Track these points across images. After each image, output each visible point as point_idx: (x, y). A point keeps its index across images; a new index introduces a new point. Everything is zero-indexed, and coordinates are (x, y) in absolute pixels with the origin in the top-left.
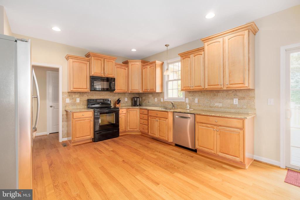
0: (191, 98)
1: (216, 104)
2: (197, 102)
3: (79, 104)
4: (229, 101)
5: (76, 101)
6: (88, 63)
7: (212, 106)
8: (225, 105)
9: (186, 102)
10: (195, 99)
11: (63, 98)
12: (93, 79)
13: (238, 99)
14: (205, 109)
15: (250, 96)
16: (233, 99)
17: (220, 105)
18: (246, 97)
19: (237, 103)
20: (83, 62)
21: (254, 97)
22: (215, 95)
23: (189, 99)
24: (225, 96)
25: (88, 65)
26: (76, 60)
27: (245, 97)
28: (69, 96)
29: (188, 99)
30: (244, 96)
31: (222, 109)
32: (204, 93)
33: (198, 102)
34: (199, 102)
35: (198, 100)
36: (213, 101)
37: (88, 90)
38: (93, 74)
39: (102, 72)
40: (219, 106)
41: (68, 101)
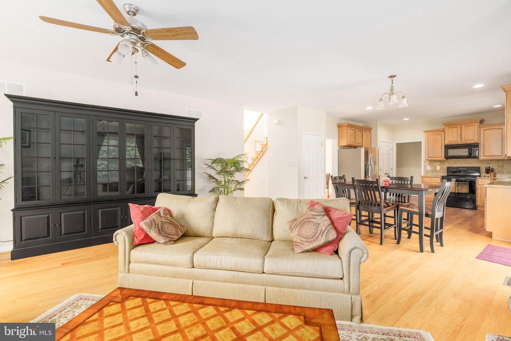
3: (439, 171)
5: (436, 168)
6: (443, 133)
11: (424, 166)
12: (448, 147)
20: (438, 133)
25: (443, 135)
26: (430, 134)
28: (430, 164)
37: (443, 158)
38: (447, 143)
39: (459, 139)
41: (429, 168)
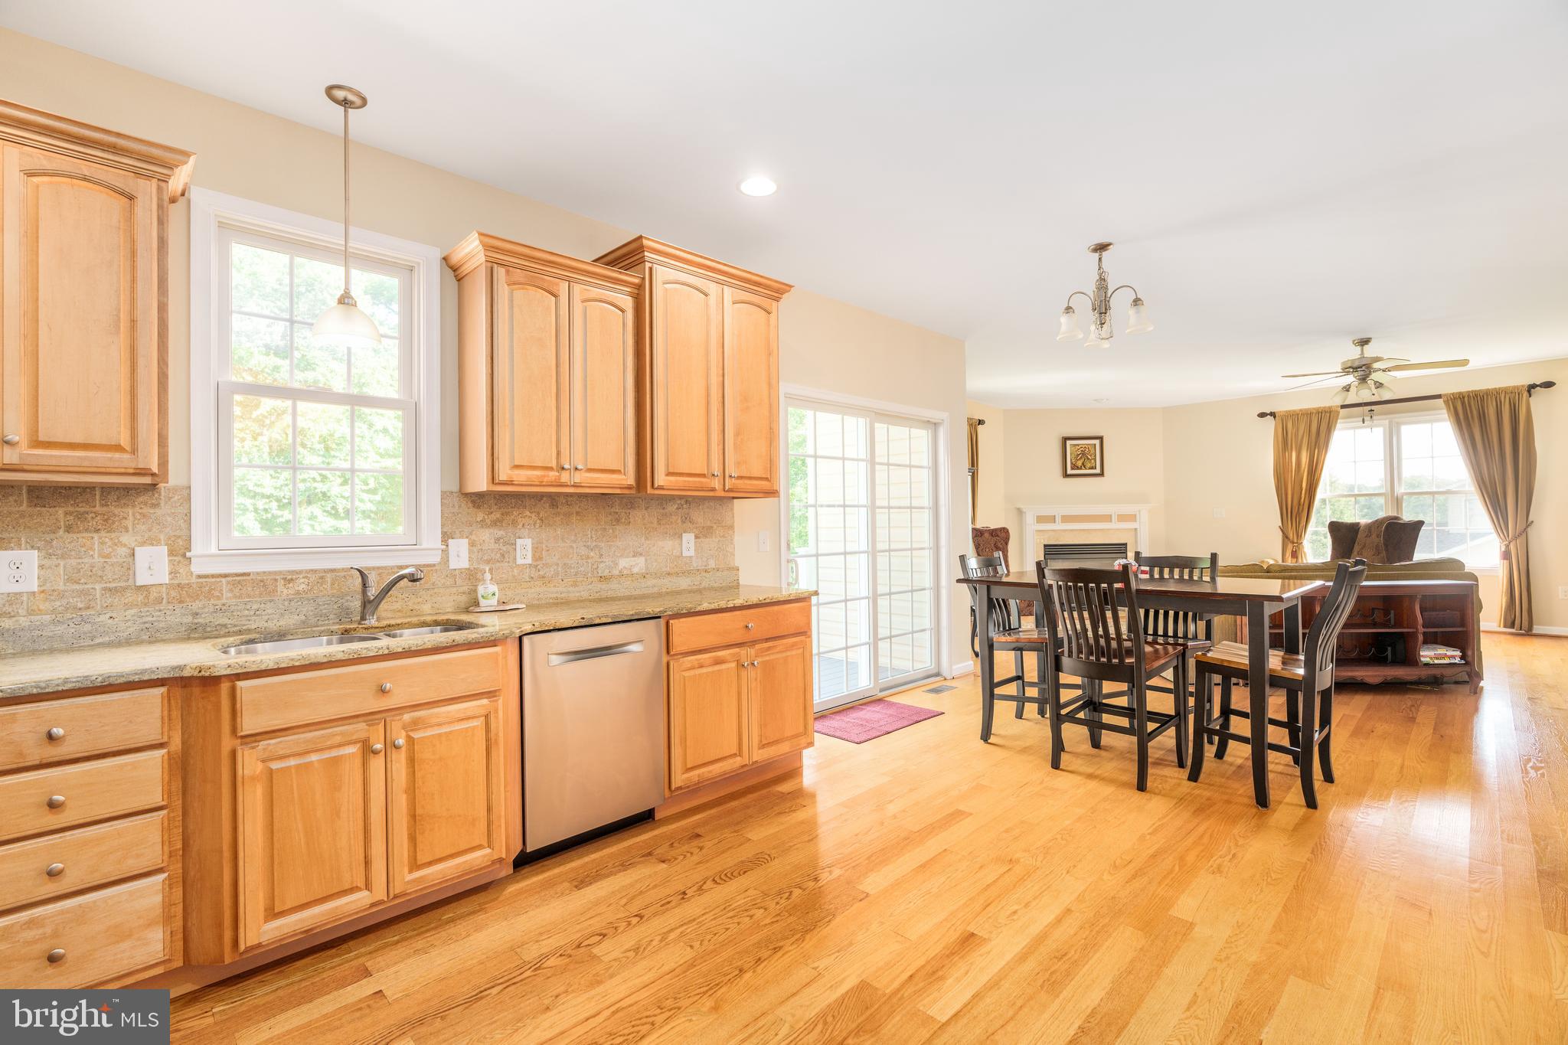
0: (486, 535)
1: (624, 563)
2: (529, 560)
4: (667, 545)
7: (606, 573)
8: (655, 564)
9: (454, 564)
10: (519, 541)
13: (696, 537)
14: (574, 593)
15: (724, 524)
16: (681, 537)
17: (638, 565)
18: (715, 527)
19: (692, 553)
21: (732, 527)
22: (618, 521)
23: (472, 544)
24: (655, 525)
27: (712, 527)
29: (465, 542)
30: (709, 524)
31: (651, 582)
32: (565, 509)
33: (537, 557)
34: (541, 558)
35: (535, 549)
36: (610, 546)
40: (635, 570)
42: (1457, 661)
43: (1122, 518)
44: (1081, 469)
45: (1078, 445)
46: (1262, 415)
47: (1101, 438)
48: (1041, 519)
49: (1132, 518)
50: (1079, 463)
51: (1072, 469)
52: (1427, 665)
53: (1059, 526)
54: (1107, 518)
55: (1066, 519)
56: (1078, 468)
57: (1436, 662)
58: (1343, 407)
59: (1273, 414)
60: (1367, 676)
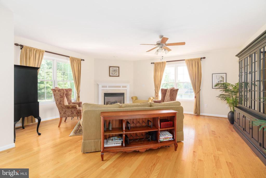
42: (171, 140)
43: (123, 87)
44: (114, 74)
45: (113, 68)
46: (152, 63)
47: (119, 67)
48: (103, 87)
49: (125, 87)
50: (113, 73)
51: (112, 74)
52: (161, 142)
53: (108, 88)
54: (120, 87)
55: (109, 87)
56: (113, 74)
57: (165, 140)
58: (167, 62)
59: (154, 63)
60: (140, 149)
